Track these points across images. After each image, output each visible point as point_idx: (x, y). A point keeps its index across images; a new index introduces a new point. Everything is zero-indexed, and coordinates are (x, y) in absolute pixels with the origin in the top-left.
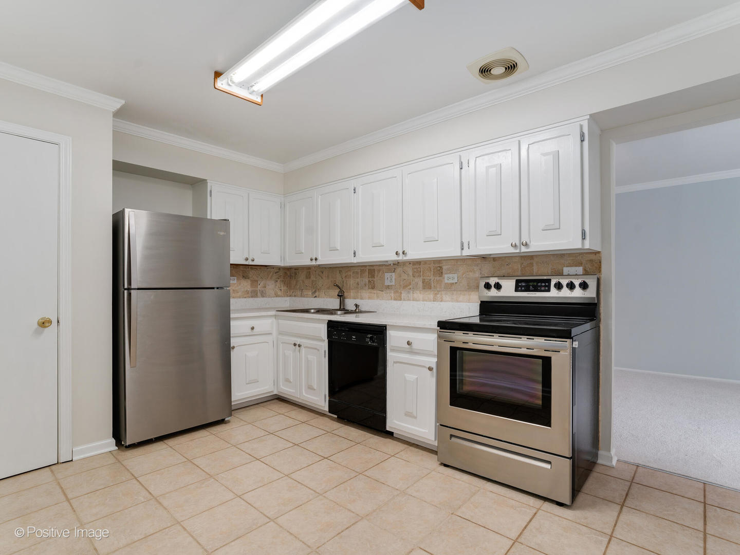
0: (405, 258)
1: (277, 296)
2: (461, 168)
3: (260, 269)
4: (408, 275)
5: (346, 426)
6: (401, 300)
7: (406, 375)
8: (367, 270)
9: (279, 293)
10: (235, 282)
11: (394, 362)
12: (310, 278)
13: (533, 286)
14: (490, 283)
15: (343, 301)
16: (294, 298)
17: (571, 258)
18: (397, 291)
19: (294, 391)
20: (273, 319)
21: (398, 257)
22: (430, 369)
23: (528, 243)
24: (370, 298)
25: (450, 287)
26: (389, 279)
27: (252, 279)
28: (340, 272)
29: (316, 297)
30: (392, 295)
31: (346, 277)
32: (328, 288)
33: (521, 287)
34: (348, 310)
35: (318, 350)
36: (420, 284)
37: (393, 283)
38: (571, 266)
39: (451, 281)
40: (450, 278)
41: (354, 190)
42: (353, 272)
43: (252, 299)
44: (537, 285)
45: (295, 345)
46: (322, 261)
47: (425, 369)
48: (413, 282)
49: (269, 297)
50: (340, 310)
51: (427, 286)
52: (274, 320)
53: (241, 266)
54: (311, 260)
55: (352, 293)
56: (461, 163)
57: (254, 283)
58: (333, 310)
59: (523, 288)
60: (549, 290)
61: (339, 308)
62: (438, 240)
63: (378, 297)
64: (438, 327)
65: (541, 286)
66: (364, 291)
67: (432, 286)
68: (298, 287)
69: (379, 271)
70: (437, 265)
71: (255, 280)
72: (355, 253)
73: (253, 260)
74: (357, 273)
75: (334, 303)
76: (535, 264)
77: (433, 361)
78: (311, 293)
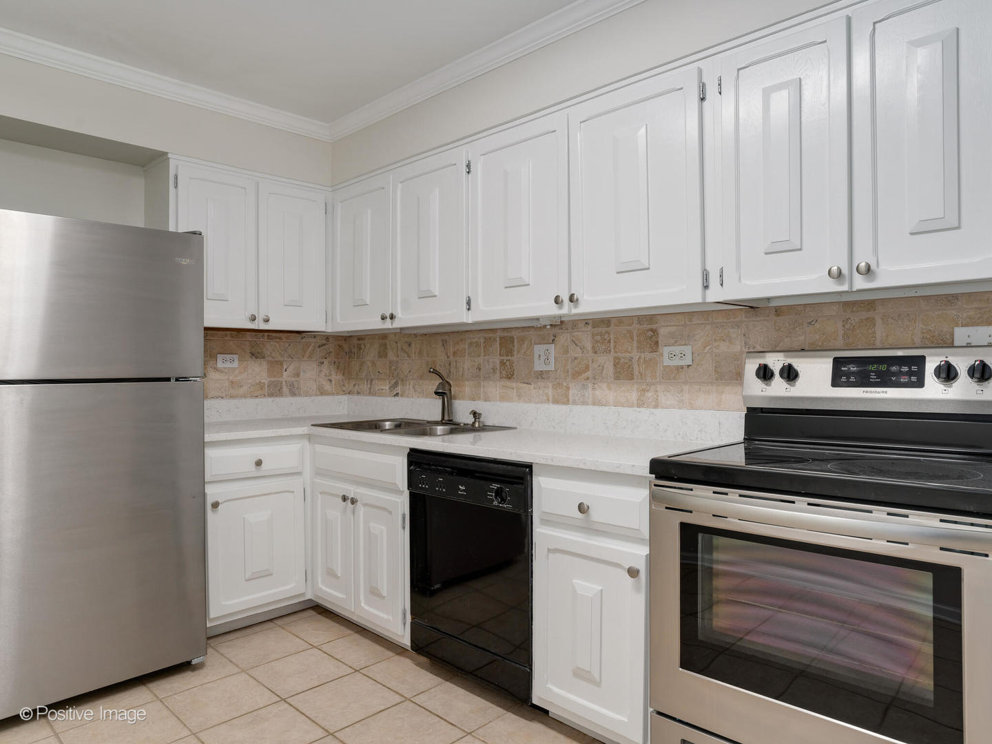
0: (574, 311)
1: (322, 393)
2: (703, 99)
3: (287, 338)
4: (582, 348)
5: (448, 684)
6: (567, 403)
7: (575, 581)
8: (498, 339)
9: (327, 387)
10: (236, 364)
11: (549, 550)
12: (386, 356)
13: (879, 374)
14: (771, 366)
15: (450, 404)
16: (356, 397)
17: (975, 305)
18: (559, 384)
19: (344, 596)
20: (306, 443)
21: (560, 308)
22: (633, 573)
23: (873, 267)
24: (503, 398)
25: (675, 375)
26: (543, 358)
27: (270, 359)
28: (444, 343)
29: (397, 395)
30: (550, 392)
31: (454, 353)
32: (421, 377)
33: (848, 374)
34: (458, 424)
35: (390, 513)
36: (610, 369)
37: (551, 367)
38: (974, 324)
39: (677, 362)
40: (673, 355)
41: (468, 166)
42: (471, 344)
43: (270, 399)
44: (888, 370)
45: (344, 499)
46: (406, 319)
47: (620, 570)
48: (596, 365)
49: (307, 394)
50: (442, 423)
51: (624, 372)
52: (308, 444)
53: (248, 333)
54: (383, 318)
55: (468, 388)
56: (703, 88)
57: (276, 366)
58: (428, 422)
59: (852, 379)
60: (920, 384)
61: (439, 418)
62: (648, 269)
63: (519, 396)
64: (650, 473)
65: (900, 373)
66: (491, 383)
67: (636, 372)
68: (364, 374)
69: (522, 340)
70: (646, 326)
71: (277, 362)
72: (469, 303)
73: (267, 321)
74: (478, 345)
75: (429, 409)
76: (879, 322)
77: (638, 553)
78: (387, 388)
